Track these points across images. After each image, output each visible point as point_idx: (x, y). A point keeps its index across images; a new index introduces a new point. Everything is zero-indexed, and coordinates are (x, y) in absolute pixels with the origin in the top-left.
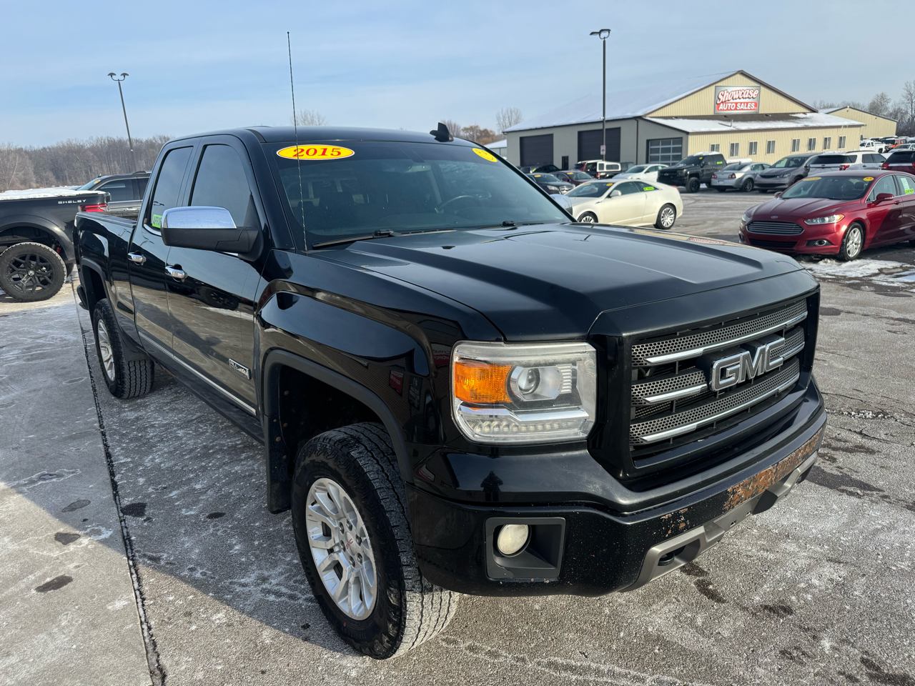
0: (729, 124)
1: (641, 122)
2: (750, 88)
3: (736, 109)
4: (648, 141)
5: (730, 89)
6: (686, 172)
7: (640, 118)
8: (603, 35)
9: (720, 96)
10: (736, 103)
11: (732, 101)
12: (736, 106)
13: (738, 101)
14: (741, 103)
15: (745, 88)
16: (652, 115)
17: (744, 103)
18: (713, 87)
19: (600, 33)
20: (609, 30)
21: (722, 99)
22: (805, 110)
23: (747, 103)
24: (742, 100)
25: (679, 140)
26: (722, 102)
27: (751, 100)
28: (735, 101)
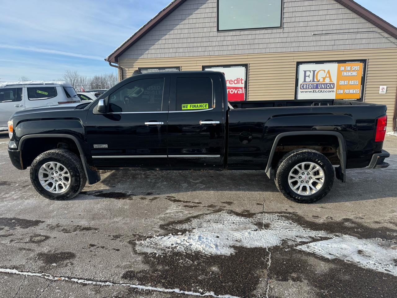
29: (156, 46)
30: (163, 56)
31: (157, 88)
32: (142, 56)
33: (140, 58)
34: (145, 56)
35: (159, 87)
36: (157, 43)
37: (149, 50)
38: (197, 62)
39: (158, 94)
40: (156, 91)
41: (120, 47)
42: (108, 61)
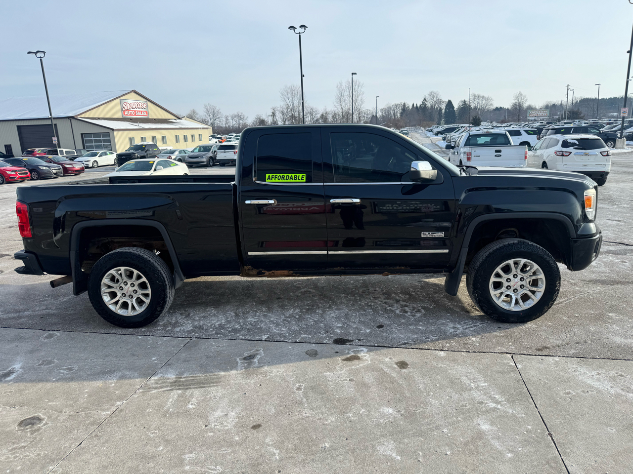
0: (137, 124)
1: (73, 121)
2: (141, 102)
3: (135, 115)
4: (82, 134)
5: (130, 102)
6: (138, 156)
7: (73, 117)
8: (39, 55)
9: (124, 106)
10: (135, 111)
11: (132, 109)
12: (135, 113)
13: (135, 109)
14: (138, 111)
15: (138, 102)
16: (81, 116)
17: (140, 111)
18: (119, 99)
19: (36, 53)
20: (44, 53)
21: (126, 108)
22: (175, 118)
23: (142, 111)
24: (138, 109)
25: (107, 134)
26: (126, 110)
27: (143, 110)
28: (133, 109)
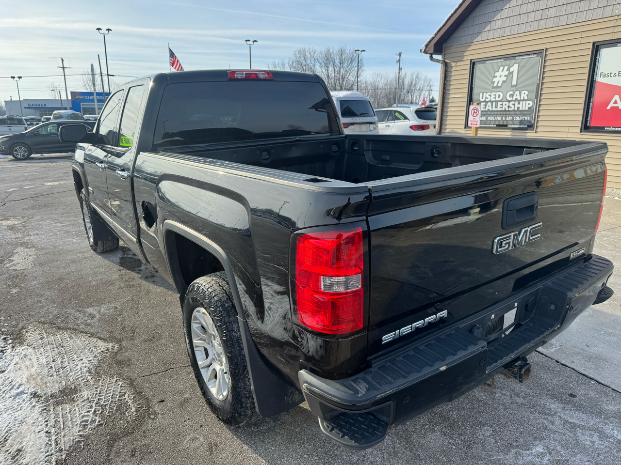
29: (505, 13)
30: (515, 30)
31: (495, 98)
32: (478, 38)
33: (476, 40)
34: (483, 36)
35: (499, 95)
36: (508, 6)
37: (492, 23)
38: (585, 35)
39: (496, 109)
40: (494, 103)
41: (444, 26)
42: (424, 52)
